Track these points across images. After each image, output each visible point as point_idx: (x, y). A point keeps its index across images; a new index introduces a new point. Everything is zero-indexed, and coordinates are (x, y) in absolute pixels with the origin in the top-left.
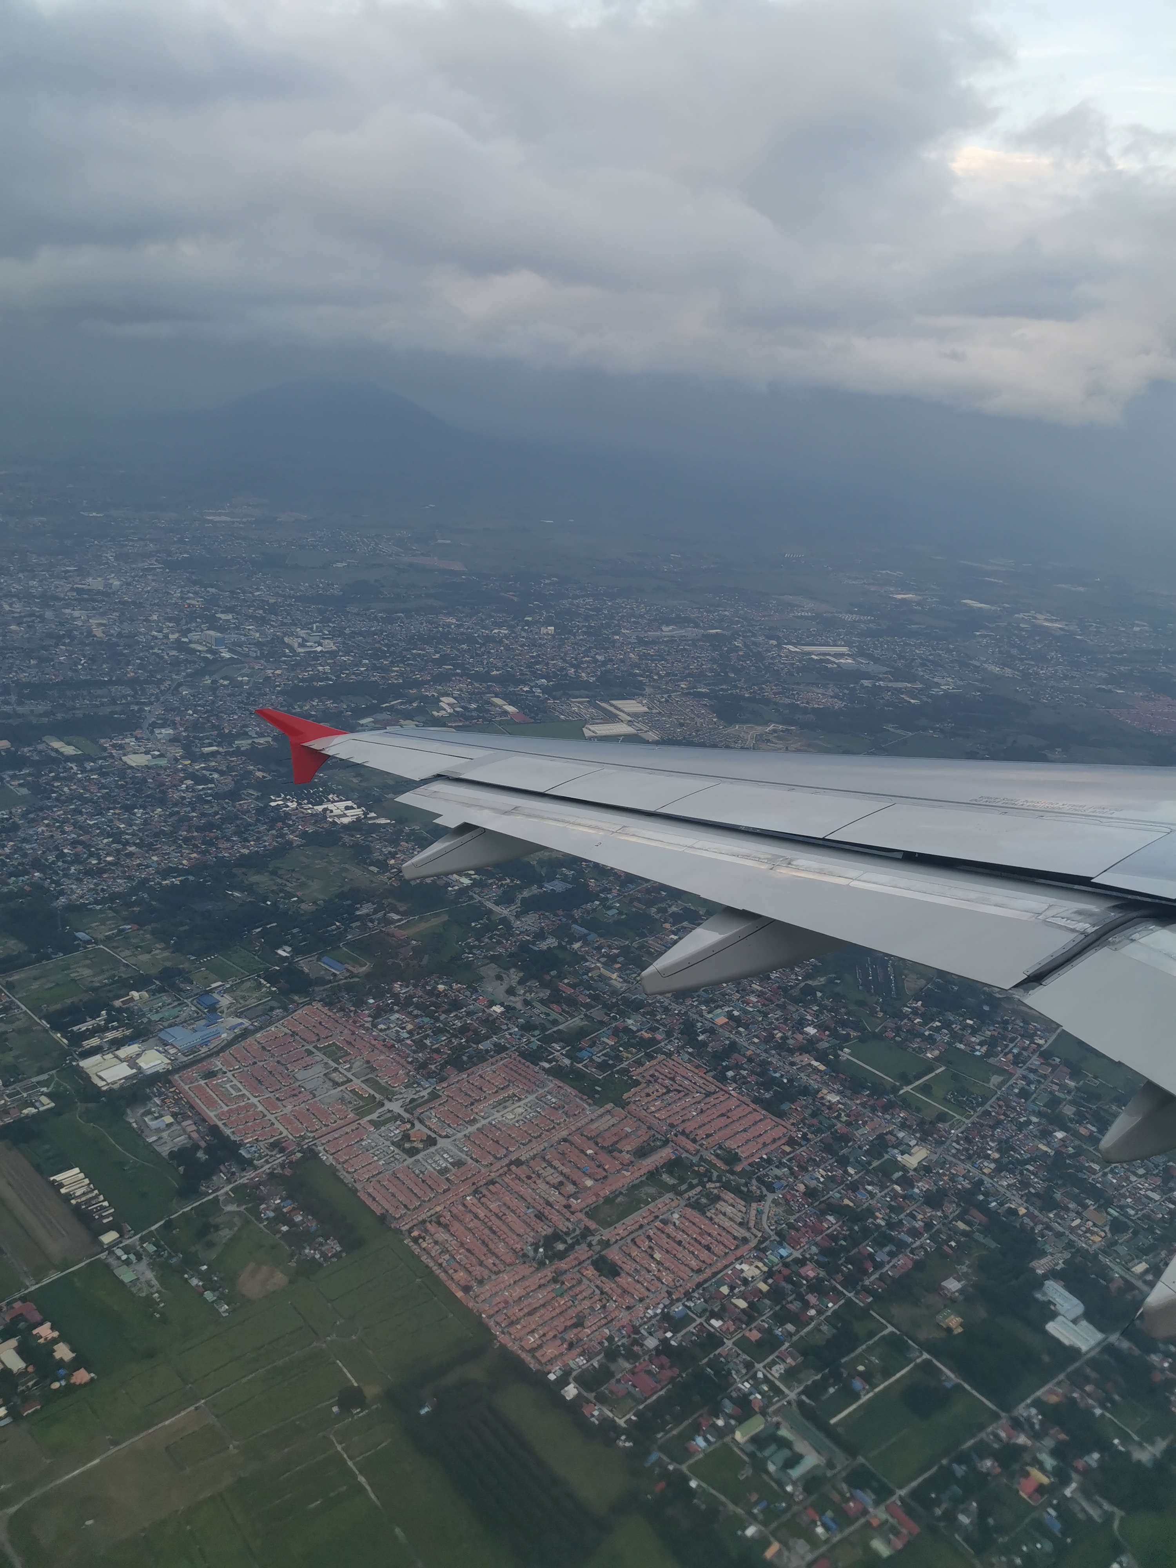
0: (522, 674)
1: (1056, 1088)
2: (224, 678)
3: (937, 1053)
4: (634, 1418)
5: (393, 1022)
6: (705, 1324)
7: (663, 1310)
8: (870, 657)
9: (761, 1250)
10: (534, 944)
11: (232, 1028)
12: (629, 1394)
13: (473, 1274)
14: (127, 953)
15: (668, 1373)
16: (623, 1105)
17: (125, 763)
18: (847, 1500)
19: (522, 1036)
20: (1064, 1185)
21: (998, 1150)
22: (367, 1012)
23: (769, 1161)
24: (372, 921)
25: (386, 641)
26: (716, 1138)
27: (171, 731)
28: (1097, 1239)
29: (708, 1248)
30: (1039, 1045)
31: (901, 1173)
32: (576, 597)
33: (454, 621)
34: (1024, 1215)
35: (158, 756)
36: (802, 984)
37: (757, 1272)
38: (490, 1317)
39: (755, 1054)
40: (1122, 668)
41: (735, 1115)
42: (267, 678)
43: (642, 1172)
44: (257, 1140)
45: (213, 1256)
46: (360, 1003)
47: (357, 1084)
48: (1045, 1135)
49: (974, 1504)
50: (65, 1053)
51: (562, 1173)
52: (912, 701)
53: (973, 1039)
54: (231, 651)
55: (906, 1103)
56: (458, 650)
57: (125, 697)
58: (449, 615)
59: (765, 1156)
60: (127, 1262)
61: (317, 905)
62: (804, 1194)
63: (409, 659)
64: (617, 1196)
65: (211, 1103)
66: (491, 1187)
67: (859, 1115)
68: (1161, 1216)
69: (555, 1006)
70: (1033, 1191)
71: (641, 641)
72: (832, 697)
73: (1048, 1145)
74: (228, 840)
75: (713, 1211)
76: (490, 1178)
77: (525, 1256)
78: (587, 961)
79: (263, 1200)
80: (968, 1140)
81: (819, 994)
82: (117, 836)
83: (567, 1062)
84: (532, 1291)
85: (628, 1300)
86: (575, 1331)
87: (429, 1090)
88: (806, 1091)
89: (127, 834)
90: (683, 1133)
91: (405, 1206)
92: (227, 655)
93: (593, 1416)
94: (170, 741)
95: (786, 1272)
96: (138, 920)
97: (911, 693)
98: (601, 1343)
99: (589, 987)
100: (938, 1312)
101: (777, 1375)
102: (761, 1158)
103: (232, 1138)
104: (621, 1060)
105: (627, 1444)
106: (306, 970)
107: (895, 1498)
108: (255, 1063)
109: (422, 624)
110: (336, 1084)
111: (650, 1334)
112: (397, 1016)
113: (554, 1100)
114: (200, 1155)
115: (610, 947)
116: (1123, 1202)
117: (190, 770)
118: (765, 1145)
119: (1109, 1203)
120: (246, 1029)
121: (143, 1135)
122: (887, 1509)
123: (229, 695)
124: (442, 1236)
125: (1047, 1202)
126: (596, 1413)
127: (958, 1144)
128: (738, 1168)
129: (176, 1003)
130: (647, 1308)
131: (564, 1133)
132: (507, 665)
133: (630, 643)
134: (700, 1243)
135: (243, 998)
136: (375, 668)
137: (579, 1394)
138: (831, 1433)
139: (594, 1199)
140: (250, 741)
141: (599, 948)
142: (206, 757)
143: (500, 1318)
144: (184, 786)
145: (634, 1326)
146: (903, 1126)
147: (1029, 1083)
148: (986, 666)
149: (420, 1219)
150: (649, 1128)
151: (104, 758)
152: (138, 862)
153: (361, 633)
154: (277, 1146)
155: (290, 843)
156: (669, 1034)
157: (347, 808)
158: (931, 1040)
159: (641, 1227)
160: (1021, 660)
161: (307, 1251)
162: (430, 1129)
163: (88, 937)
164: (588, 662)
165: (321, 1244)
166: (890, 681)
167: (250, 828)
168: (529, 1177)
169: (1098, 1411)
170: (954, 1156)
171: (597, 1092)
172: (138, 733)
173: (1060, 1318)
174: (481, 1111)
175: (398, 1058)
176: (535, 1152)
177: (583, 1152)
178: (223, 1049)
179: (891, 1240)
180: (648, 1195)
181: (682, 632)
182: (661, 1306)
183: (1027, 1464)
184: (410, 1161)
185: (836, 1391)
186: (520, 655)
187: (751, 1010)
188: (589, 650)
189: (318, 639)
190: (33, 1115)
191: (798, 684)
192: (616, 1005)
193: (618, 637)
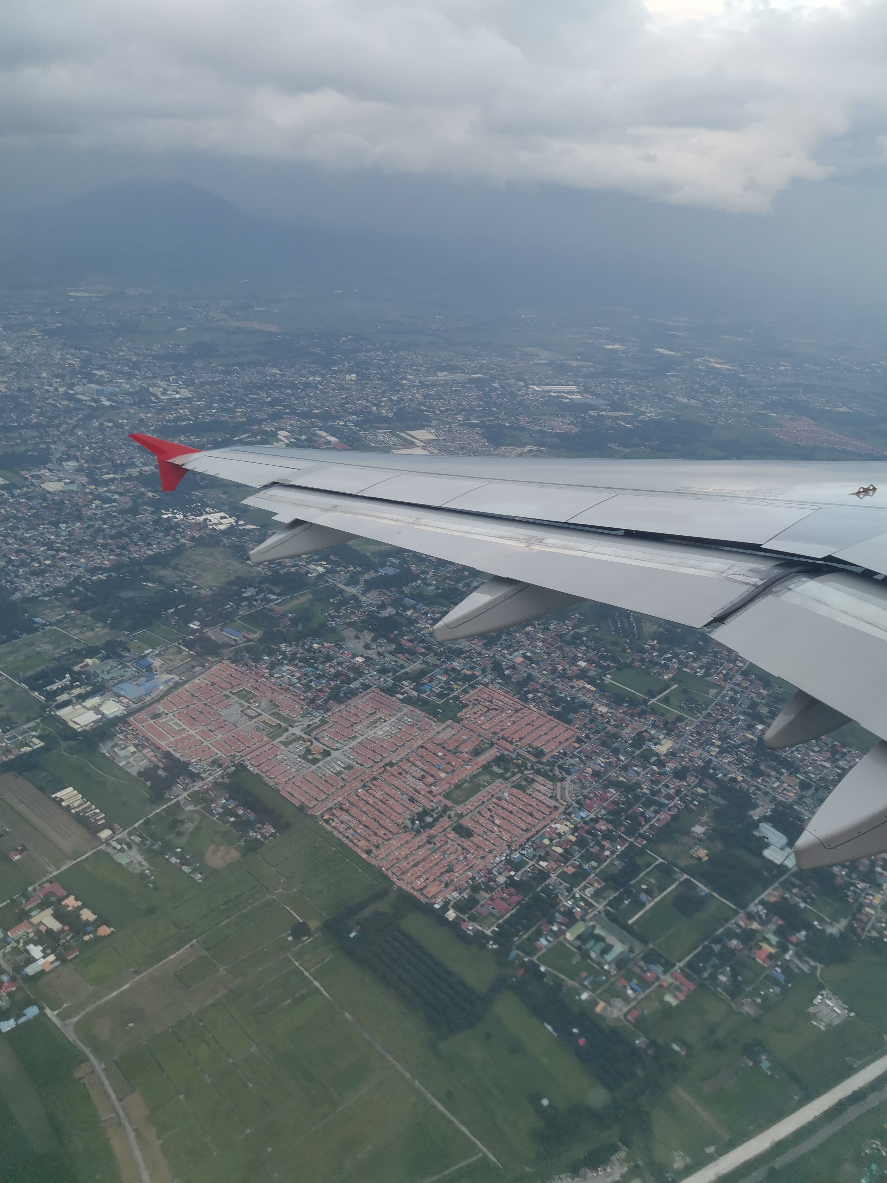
0: (337, 412)
1: (754, 695)
2: (109, 421)
3: (671, 675)
4: (497, 929)
5: (285, 672)
6: (536, 865)
7: (506, 857)
8: (593, 393)
9: (567, 814)
10: (378, 613)
11: (166, 682)
12: (491, 914)
13: (372, 841)
14: (76, 631)
15: (515, 899)
16: (459, 721)
17: (44, 489)
18: (645, 972)
19: (380, 677)
20: (765, 760)
21: (719, 739)
22: (264, 666)
23: (565, 754)
24: (256, 601)
25: (228, 389)
26: (526, 740)
27: (76, 464)
28: (792, 795)
29: (531, 815)
30: (740, 667)
31: (655, 758)
32: (368, 351)
33: (278, 371)
34: (742, 781)
35: (70, 483)
36: (572, 633)
37: (567, 828)
38: (387, 869)
39: (546, 681)
40: (774, 398)
41: (537, 723)
42: (142, 420)
43: (479, 765)
44: (200, 760)
45: (183, 840)
46: (258, 660)
47: (266, 716)
48: (750, 727)
49: (728, 968)
50: (44, 707)
51: (423, 770)
52: (627, 426)
53: (695, 665)
54: (109, 400)
55: (654, 710)
56: (285, 394)
57: (34, 438)
58: (274, 366)
59: (561, 751)
60: (122, 850)
61: (213, 590)
62: (592, 775)
63: (248, 402)
64: (463, 783)
65: (162, 737)
66: (374, 782)
67: (623, 720)
68: (832, 777)
69: (400, 656)
70: (745, 765)
71: (423, 384)
72: (569, 424)
73: (753, 734)
74: (136, 545)
75: (531, 789)
76: (373, 776)
77: (405, 827)
78: (418, 623)
79: (212, 801)
80: (699, 733)
81: (585, 638)
82: (50, 545)
83: (415, 693)
84: (415, 850)
85: (481, 853)
86: (448, 875)
87: (319, 718)
88: (584, 705)
89: (58, 543)
90: (503, 738)
91: (316, 799)
92: (107, 403)
93: (469, 930)
94: (76, 471)
95: (587, 827)
96: (81, 607)
97: (625, 419)
98: (467, 882)
99: (422, 641)
100: (691, 848)
101: (589, 895)
102: (559, 752)
103: (182, 760)
104: (452, 690)
105: (495, 947)
106: (214, 638)
107: (676, 968)
108: (188, 706)
109: (254, 374)
110: (251, 718)
111: (500, 874)
112: (287, 667)
113: (409, 720)
114: (160, 772)
115: (433, 612)
116: (806, 770)
117: (96, 493)
118: (560, 743)
119: (797, 770)
120: (176, 682)
121: (115, 761)
122: (672, 976)
123: (114, 434)
124: (345, 817)
125: (755, 772)
126: (470, 927)
127: (693, 736)
128: (544, 760)
129: (121, 666)
130: (496, 857)
131: (420, 743)
132: (324, 405)
133: (415, 386)
134: (525, 812)
135: (170, 660)
136: (223, 410)
137: (457, 917)
138: (629, 929)
139: (448, 785)
140: (138, 469)
141: (426, 614)
142: (106, 483)
143: (394, 870)
144: (94, 505)
145: (488, 869)
146: (654, 726)
147: (736, 693)
148: (677, 398)
149: (328, 807)
150: (479, 735)
151: (27, 486)
152: (70, 564)
153: (208, 383)
154: (216, 763)
155: (183, 545)
156: (484, 671)
157: (222, 518)
158: (666, 667)
159: (483, 802)
160: (701, 393)
161: (251, 834)
162: (324, 745)
163: (44, 622)
164: (385, 401)
165: (260, 828)
166: (610, 411)
167: (151, 535)
168: (400, 774)
169: (802, 905)
170: (690, 744)
171: (439, 713)
172: (49, 465)
173: (772, 847)
174: (359, 730)
175: (293, 697)
176: (401, 756)
177: (435, 754)
178: (162, 697)
179: (654, 802)
180: (484, 781)
181: (453, 377)
182: (505, 855)
183: (760, 941)
184: (314, 767)
185: (630, 903)
186: (332, 397)
187: (539, 651)
188: (384, 392)
189: (175, 388)
190: (30, 752)
191: (544, 415)
192: (444, 652)
193: (405, 382)
